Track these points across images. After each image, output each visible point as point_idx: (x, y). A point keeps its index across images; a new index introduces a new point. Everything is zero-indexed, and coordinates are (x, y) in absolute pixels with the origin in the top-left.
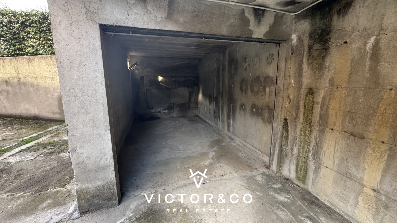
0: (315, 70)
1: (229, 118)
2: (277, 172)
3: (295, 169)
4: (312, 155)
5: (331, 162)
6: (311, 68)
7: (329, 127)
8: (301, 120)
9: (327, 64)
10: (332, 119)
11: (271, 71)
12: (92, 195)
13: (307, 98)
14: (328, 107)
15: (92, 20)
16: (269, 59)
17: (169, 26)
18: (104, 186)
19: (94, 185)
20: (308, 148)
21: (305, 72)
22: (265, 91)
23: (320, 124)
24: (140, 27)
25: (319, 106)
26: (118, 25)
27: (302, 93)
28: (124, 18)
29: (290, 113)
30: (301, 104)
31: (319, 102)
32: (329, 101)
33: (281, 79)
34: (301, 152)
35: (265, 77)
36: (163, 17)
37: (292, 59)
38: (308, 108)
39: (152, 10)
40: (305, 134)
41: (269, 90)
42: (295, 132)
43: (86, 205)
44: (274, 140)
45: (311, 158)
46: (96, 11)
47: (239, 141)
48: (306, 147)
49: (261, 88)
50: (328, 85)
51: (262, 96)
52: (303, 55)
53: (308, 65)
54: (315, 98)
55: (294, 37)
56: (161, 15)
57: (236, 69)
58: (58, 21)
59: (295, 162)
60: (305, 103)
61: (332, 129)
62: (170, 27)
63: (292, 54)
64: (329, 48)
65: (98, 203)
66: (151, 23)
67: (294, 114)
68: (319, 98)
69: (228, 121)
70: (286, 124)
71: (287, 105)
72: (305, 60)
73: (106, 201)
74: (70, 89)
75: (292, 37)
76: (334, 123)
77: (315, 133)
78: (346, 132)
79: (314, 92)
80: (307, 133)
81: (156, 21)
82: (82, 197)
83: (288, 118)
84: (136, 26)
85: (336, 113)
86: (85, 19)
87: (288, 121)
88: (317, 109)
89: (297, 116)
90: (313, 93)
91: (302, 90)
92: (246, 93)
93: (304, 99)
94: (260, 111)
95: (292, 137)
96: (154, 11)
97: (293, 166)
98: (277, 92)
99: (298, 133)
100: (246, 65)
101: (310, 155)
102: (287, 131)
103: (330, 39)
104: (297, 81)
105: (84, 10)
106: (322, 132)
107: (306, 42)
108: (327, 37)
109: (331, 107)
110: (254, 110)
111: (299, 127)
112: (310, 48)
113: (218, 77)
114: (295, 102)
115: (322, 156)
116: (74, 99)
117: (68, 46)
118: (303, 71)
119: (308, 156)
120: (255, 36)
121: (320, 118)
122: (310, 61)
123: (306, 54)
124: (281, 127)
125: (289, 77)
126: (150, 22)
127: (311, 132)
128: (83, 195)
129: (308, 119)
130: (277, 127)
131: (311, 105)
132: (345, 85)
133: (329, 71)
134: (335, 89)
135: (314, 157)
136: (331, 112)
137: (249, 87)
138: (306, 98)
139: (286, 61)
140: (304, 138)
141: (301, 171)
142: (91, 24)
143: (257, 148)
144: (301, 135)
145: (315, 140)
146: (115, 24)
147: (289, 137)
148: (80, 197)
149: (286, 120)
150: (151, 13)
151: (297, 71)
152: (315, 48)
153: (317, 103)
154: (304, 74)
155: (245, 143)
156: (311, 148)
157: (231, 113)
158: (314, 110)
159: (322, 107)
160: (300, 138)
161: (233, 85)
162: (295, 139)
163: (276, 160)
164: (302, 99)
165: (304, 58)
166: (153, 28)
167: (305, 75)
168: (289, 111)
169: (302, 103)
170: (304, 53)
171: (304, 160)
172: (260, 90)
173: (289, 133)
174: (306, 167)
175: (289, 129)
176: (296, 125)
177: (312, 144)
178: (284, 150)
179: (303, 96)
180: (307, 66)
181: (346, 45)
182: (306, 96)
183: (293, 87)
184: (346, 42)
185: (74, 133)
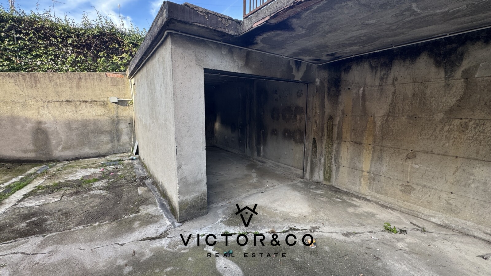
0: (333, 104)
1: (258, 143)
2: (310, 179)
3: (323, 173)
4: (334, 160)
5: (346, 162)
6: (330, 103)
7: (343, 140)
8: (325, 137)
9: (340, 100)
10: (345, 135)
11: (301, 102)
12: (189, 205)
13: (329, 122)
14: (342, 128)
15: (199, 65)
16: (299, 94)
17: (246, 71)
18: (198, 197)
19: (192, 196)
20: (331, 156)
22: (296, 118)
23: (337, 139)
24: (228, 71)
25: (337, 127)
26: (215, 69)
27: (325, 119)
28: (219, 64)
29: (318, 134)
31: (336, 125)
32: (342, 124)
33: (310, 109)
34: (327, 160)
35: (296, 108)
36: (243, 64)
37: (317, 95)
38: (329, 129)
39: (236, 59)
41: (300, 117)
42: (322, 147)
43: (185, 215)
44: (306, 155)
45: (334, 162)
46: (202, 59)
47: (272, 163)
50: (341, 114)
52: (325, 94)
54: (334, 122)
55: (318, 80)
56: (241, 63)
57: (266, 99)
58: (177, 65)
59: (323, 168)
60: (327, 126)
61: (345, 141)
64: (340, 91)
65: (194, 212)
66: (235, 68)
67: (320, 134)
68: (336, 122)
69: (258, 146)
70: (314, 142)
71: (315, 128)
73: (199, 211)
74: (181, 117)
75: (316, 80)
76: (346, 137)
77: (335, 146)
78: (352, 142)
79: (333, 118)
80: (330, 146)
81: (239, 67)
82: (183, 208)
83: (315, 137)
84: (226, 70)
85: (347, 131)
86: (195, 64)
87: (316, 140)
88: (336, 129)
89: (323, 135)
91: (325, 117)
93: (327, 123)
94: (292, 134)
95: (320, 151)
97: (321, 172)
98: (307, 119)
99: (324, 147)
100: (276, 96)
101: (333, 160)
102: (316, 147)
103: (341, 85)
104: (321, 111)
105: (195, 58)
106: (339, 144)
107: (326, 85)
108: (339, 84)
109: (343, 128)
110: (286, 134)
111: (324, 143)
112: (329, 89)
113: (244, 105)
114: (320, 125)
115: (340, 160)
116: (183, 125)
117: (183, 84)
118: (325, 104)
119: (331, 162)
120: (296, 79)
121: (338, 135)
122: (329, 98)
123: (327, 93)
124: (312, 144)
125: (315, 108)
127: (332, 145)
128: (183, 206)
129: (330, 137)
130: (308, 145)
131: (331, 127)
132: (350, 114)
133: (341, 105)
134: (345, 116)
135: (335, 162)
136: (344, 130)
137: (281, 115)
139: (313, 97)
140: (328, 150)
141: (327, 173)
142: (199, 68)
143: (291, 165)
144: (326, 148)
145: (336, 150)
146: (213, 69)
147: (318, 151)
148: (181, 208)
149: (314, 139)
150: (235, 61)
151: (321, 104)
152: (332, 90)
153: (335, 125)
154: (326, 106)
155: (278, 164)
156: (333, 156)
157: (262, 139)
159: (338, 128)
160: (325, 150)
161: (262, 114)
162: (322, 152)
163: (309, 170)
164: (325, 123)
166: (236, 72)
168: (317, 133)
169: (325, 126)
170: (325, 92)
171: (329, 165)
172: (291, 117)
173: (317, 148)
174: (331, 169)
175: (317, 145)
176: (322, 142)
177: (334, 153)
178: (314, 161)
179: (326, 121)
180: (327, 101)
181: (349, 90)
183: (319, 115)
184: (349, 89)
185: (181, 153)
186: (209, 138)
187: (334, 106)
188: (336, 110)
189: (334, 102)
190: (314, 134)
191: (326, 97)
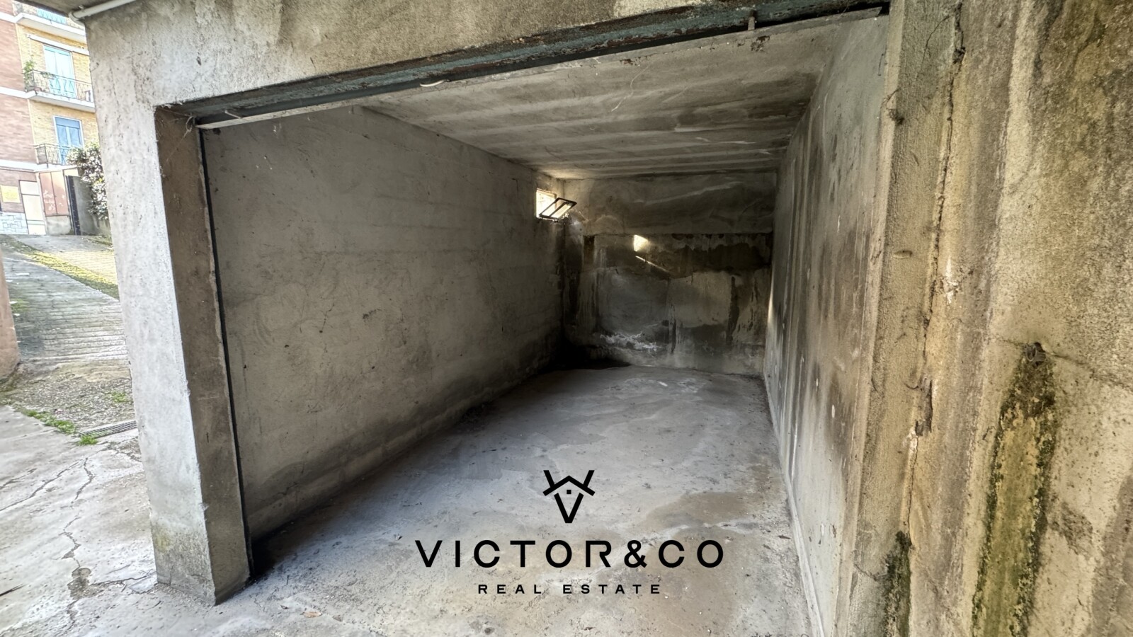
0: (1079, 163)
6: (1052, 147)
8: (964, 611)
12: (172, 547)
13: (1009, 435)
15: (143, 102)
18: (189, 537)
19: (174, 524)
21: (1014, 189)
27: (986, 381)
28: (193, 75)
29: (925, 511)
30: (973, 476)
31: (1085, 525)
36: (272, 39)
37: (958, 98)
38: (1007, 532)
39: (245, 28)
43: (166, 567)
46: (149, 74)
49: (855, 296)
51: (853, 343)
52: (1013, 38)
53: (1037, 118)
56: (266, 36)
57: (818, 196)
60: (994, 474)
63: (960, 54)
65: (184, 575)
66: (245, 70)
72: (1020, 76)
73: (196, 580)
79: (1059, 395)
81: (257, 59)
82: (160, 544)
83: (912, 539)
86: (135, 101)
87: (912, 562)
88: (1069, 594)
90: (1049, 401)
91: (985, 353)
92: (826, 316)
93: (991, 438)
94: (843, 426)
96: (250, 29)
100: (833, 174)
104: (966, 270)
105: (133, 77)
110: (833, 411)
118: (1001, 180)
122: (1047, 80)
123: (1031, 19)
125: (934, 236)
126: (244, 67)
128: (160, 541)
138: (1000, 434)
142: (143, 110)
146: (180, 99)
148: (156, 541)
150: (244, 40)
151: (974, 189)
153: (1074, 531)
154: (1007, 207)
158: (1043, 580)
164: (980, 432)
165: (1016, 61)
167: (1012, 218)
168: (920, 494)
170: (1016, 16)
179: (987, 409)
180: (1026, 128)
182: (1003, 411)
186: (743, 346)
187: (1095, 185)
188: (1108, 271)
189: (1094, 125)
190: (905, 493)
191: (1022, 74)
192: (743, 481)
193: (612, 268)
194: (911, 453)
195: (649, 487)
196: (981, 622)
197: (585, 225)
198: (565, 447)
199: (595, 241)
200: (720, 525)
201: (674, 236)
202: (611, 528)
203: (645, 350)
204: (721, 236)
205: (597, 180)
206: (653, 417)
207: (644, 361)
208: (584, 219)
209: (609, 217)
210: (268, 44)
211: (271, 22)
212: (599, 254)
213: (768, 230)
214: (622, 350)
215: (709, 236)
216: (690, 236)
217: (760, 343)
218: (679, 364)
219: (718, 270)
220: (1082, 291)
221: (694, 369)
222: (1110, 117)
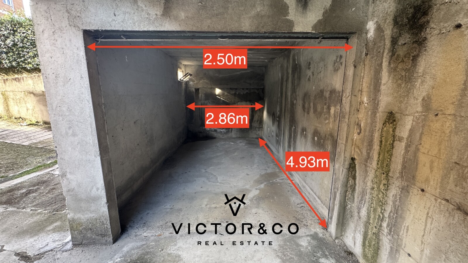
0: (400, 81)
1: (289, 145)
2: (337, 238)
3: (362, 240)
4: (388, 225)
5: (417, 249)
6: (394, 78)
7: (418, 184)
8: (374, 164)
9: (420, 69)
10: (423, 171)
11: (337, 82)
12: (84, 227)
13: (385, 129)
14: (417, 150)
16: (336, 64)
18: (96, 219)
19: (86, 216)
20: (383, 214)
21: (384, 85)
22: (329, 112)
23: (402, 177)
25: (403, 144)
26: (104, 29)
27: (378, 120)
28: (110, 20)
29: (360, 150)
30: (376, 138)
31: (403, 138)
32: (420, 139)
33: (348, 95)
34: (372, 216)
35: (330, 92)
36: (158, 13)
37: (366, 63)
38: (385, 145)
39: (143, 6)
40: (378, 187)
41: (335, 111)
42: (365, 183)
43: (79, 237)
44: (334, 188)
45: (386, 230)
46: (79, 14)
47: (299, 179)
48: (379, 210)
49: (325, 107)
50: (420, 109)
51: (326, 119)
52: (383, 56)
53: (390, 72)
54: (397, 130)
55: (371, 26)
56: (156, 11)
57: (299, 78)
58: (41, 30)
59: (363, 230)
60: (381, 136)
61: (423, 190)
62: (168, 26)
63: (367, 54)
64: (425, 39)
65: (91, 237)
66: (143, 23)
67: (365, 153)
68: (404, 131)
69: (289, 149)
70: (352, 167)
71: (356, 136)
72: (385, 64)
73: (100, 237)
74: (57, 107)
75: (368, 27)
76: (427, 180)
77: (393, 191)
79: (397, 119)
80: (382, 187)
83: (356, 158)
84: (125, 29)
85: (432, 162)
86: (68, 26)
87: (356, 162)
88: (400, 149)
89: (369, 157)
90: (394, 121)
91: (378, 115)
92: (308, 113)
93: (380, 130)
95: (361, 190)
96: (146, 7)
97: (359, 235)
98: (341, 116)
99: (369, 184)
100: (309, 73)
101: (385, 225)
102: (354, 178)
103: (428, 22)
104: (371, 99)
105: (67, 14)
106: (405, 190)
107: (388, 32)
108: (423, 20)
109: (422, 150)
110: (316, 138)
111: (371, 175)
112: (394, 41)
113: (282, 89)
114: (367, 134)
115: (402, 232)
116: (61, 118)
117: (53, 59)
118: (381, 83)
119: (381, 226)
120: (298, 29)
121: (404, 167)
122: (392, 66)
123: (388, 54)
124: (345, 170)
125: (360, 92)
126: (142, 21)
127: (387, 187)
128: (75, 226)
129: (385, 165)
130: (339, 168)
131: (390, 141)
132: (451, 110)
133: (423, 82)
134: (431, 116)
135: (390, 231)
136: (423, 159)
137: (312, 105)
138: (383, 128)
139: (355, 67)
140: (377, 195)
141: (370, 246)
142: (74, 30)
143: (317, 194)
144: (373, 189)
145: (394, 202)
146: (100, 29)
147: (357, 187)
149: (353, 159)
150: (143, 10)
151: (373, 83)
152: (401, 42)
153: (400, 139)
154: (383, 87)
155: (304, 184)
156: (386, 215)
157: (292, 139)
158: (394, 150)
159: (408, 146)
160: (371, 194)
161: (295, 102)
162: (363, 193)
163: (336, 220)
164: (377, 129)
165: (384, 60)
166: (146, 29)
167: (384, 90)
168: (358, 147)
169: (377, 135)
170: (383, 52)
171: (375, 230)
172: (324, 109)
173: (357, 182)
174: (378, 243)
175: (357, 174)
176: (366, 171)
177: (389, 208)
178: (349, 206)
179: (379, 125)
180: (387, 74)
181: (458, 31)
182: (383, 124)
183: (366, 108)
184: (459, 26)
185: (63, 157)
186: (256, 128)
187: (403, 85)
188: (406, 99)
189: (402, 76)
190: (353, 148)
191: (386, 63)
192: (274, 168)
193: (207, 101)
194: (355, 139)
195: (248, 175)
196: (379, 164)
197: (195, 84)
198: (212, 167)
199: (200, 91)
200: (274, 181)
201: (231, 89)
202: (245, 187)
203: (221, 132)
204: (247, 89)
205: (199, 66)
206: (236, 154)
207: (221, 136)
208: (194, 81)
209: (205, 81)
210: (156, 15)
211: (158, 6)
212: (201, 95)
213: (262, 87)
214: (212, 132)
215: (243, 89)
216: (236, 89)
217: (261, 126)
218: (234, 136)
219: (246, 101)
220: (401, 102)
221: (239, 137)
222: (405, 75)
